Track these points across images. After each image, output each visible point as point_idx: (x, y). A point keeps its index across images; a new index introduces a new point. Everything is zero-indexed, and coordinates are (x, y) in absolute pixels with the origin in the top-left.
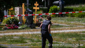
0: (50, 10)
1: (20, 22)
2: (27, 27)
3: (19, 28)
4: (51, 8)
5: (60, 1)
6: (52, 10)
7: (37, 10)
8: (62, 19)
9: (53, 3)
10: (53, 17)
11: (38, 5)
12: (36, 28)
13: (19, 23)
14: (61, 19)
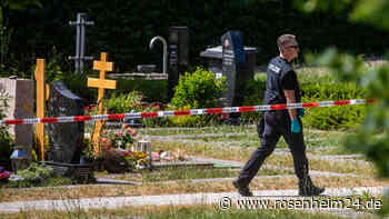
0: (179, 89)
1: (20, 150)
2: (53, 175)
3: (15, 177)
4: (184, 80)
5: (228, 48)
6: (186, 89)
7: (106, 90)
8: (231, 137)
9: (202, 54)
10: (192, 126)
11: (109, 66)
12: (95, 182)
13: (15, 154)
14: (227, 135)
